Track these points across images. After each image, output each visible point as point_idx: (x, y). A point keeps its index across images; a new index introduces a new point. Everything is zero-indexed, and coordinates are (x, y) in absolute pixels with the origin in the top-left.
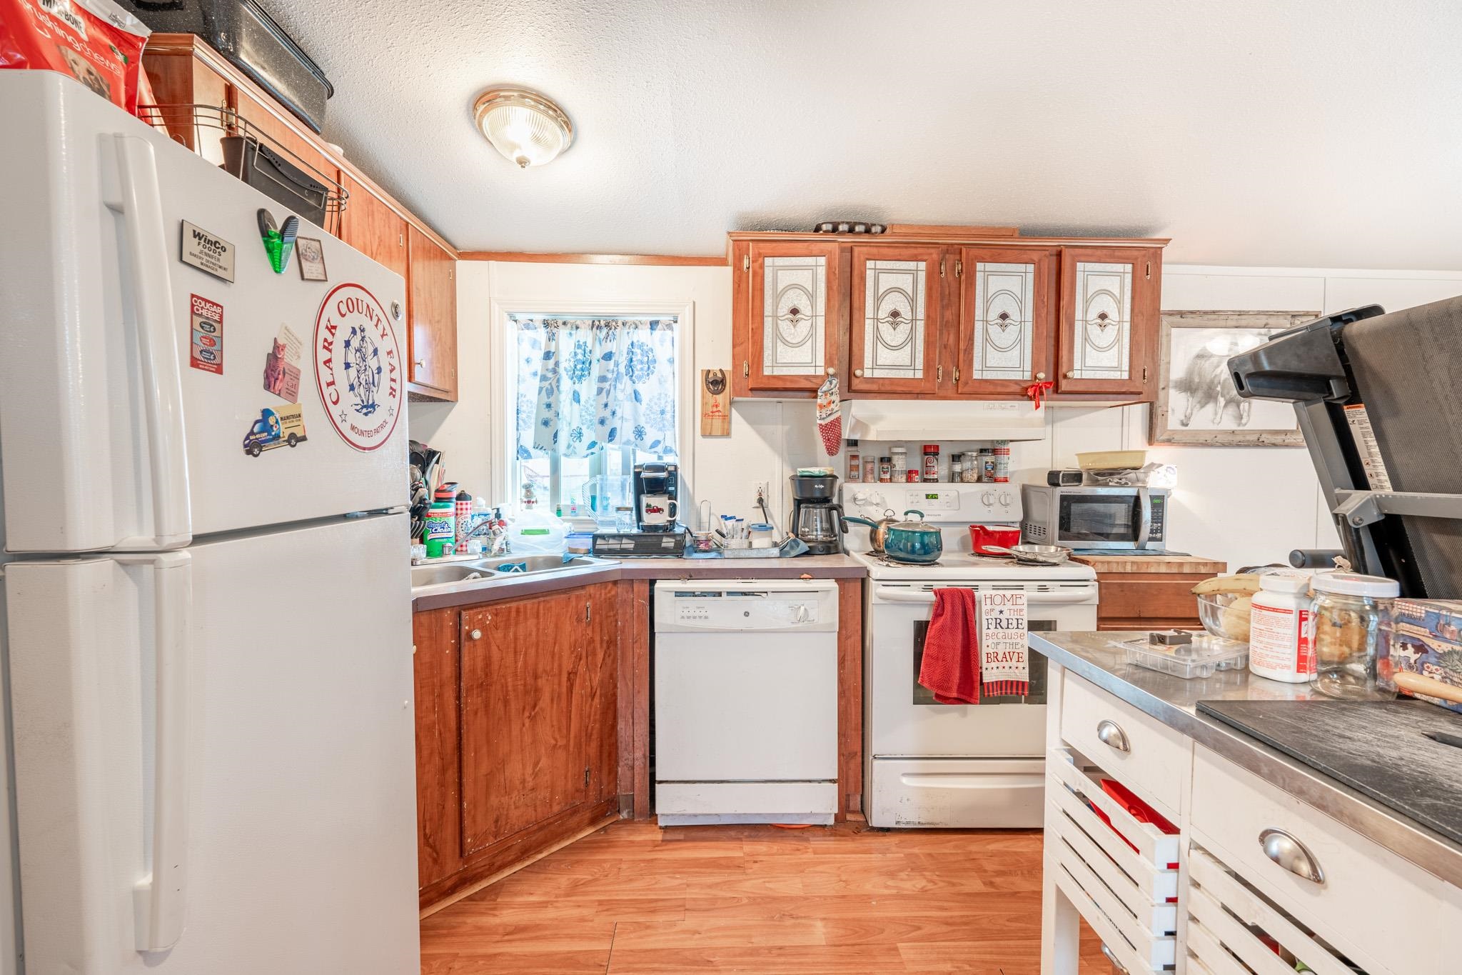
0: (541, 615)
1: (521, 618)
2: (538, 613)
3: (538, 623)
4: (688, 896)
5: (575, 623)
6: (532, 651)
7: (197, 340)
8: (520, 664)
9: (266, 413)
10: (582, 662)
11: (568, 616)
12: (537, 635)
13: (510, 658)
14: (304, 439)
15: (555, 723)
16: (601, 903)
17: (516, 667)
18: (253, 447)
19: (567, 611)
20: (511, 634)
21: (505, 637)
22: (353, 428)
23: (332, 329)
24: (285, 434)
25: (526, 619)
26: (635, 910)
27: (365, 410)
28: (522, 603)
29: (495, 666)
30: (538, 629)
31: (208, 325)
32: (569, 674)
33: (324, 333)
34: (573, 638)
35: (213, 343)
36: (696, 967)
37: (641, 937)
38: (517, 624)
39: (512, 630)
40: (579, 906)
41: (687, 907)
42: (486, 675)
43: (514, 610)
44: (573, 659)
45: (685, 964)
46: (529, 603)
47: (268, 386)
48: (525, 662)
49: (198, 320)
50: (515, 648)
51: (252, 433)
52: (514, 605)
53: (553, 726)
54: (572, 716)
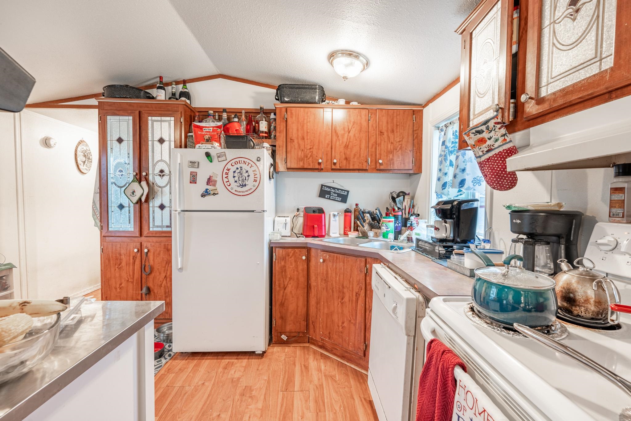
0: (345, 263)
1: (338, 261)
2: (344, 260)
3: (344, 266)
4: (327, 413)
5: (359, 272)
6: (342, 276)
7: (191, 179)
8: (337, 279)
9: (207, 190)
10: (362, 291)
11: (356, 267)
12: (344, 270)
13: (334, 275)
14: (217, 194)
15: (350, 311)
16: (321, 385)
17: (336, 279)
18: (203, 196)
19: (356, 265)
20: (334, 266)
21: (333, 265)
22: (236, 191)
23: (228, 170)
24: (212, 192)
25: (340, 262)
26: (317, 395)
27: (241, 186)
28: (338, 255)
29: (329, 275)
30: (344, 268)
31: (194, 176)
32: (357, 293)
33: (225, 171)
34: (358, 278)
35: (194, 179)
36: (282, 418)
37: (300, 399)
38: (336, 263)
39: (335, 264)
40: (319, 379)
41: (319, 413)
42: (327, 277)
43: (335, 256)
44: (358, 287)
45: (284, 415)
46: (341, 256)
47: (207, 184)
48: (339, 278)
49: (191, 176)
50: (336, 272)
51: (203, 193)
52: (336, 255)
53: (349, 312)
54: (358, 313)
